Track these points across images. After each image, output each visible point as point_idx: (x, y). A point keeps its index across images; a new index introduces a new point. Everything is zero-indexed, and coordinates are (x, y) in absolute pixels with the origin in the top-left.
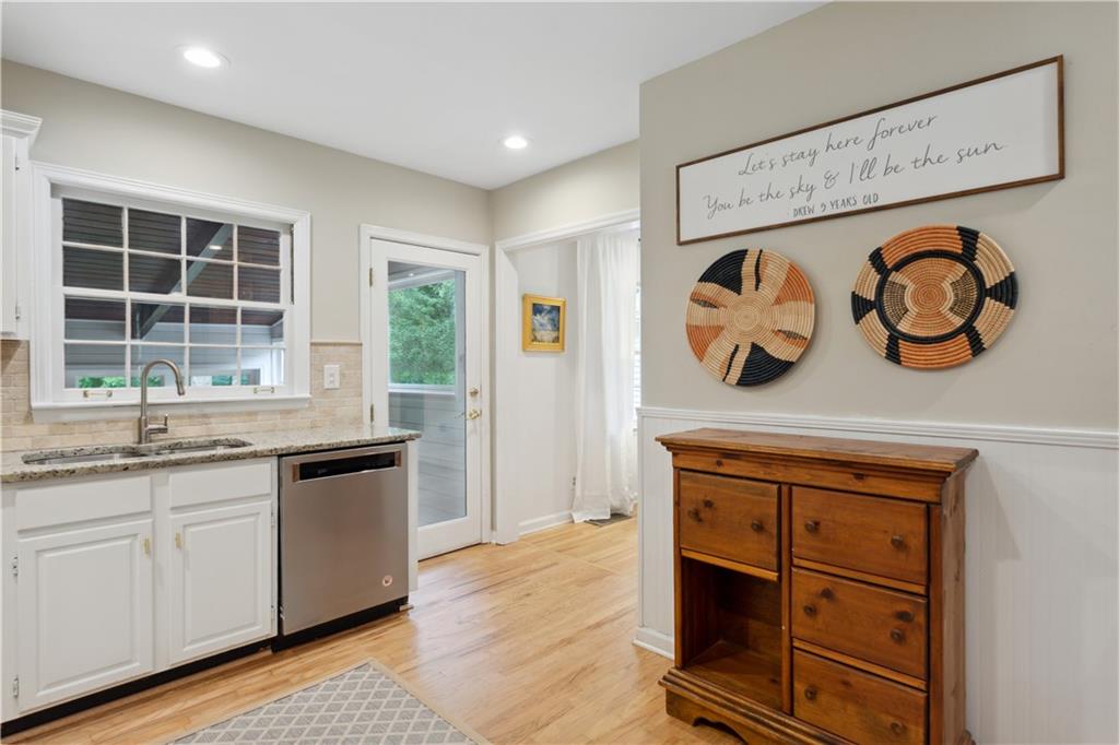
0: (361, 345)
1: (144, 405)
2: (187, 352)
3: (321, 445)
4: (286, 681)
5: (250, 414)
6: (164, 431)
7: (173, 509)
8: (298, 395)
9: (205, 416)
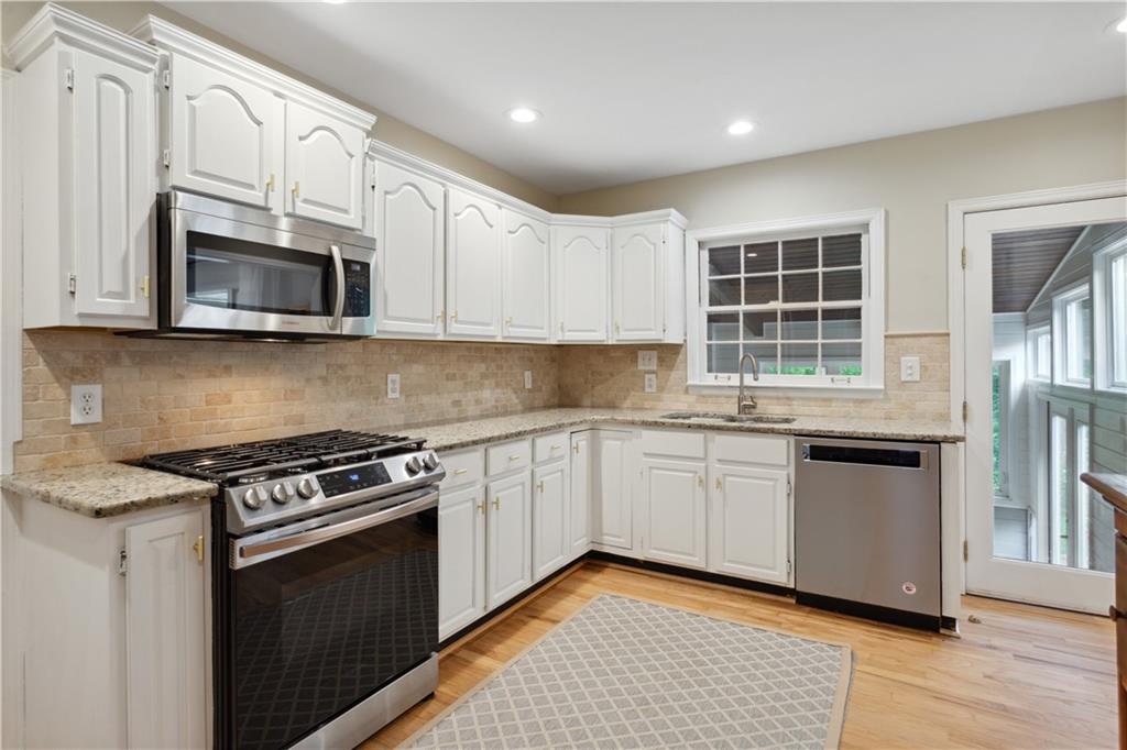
0: (948, 335)
1: (742, 387)
2: (779, 347)
3: (832, 432)
4: (780, 623)
5: (825, 400)
6: (754, 407)
7: (719, 460)
8: (872, 387)
9: (788, 398)
